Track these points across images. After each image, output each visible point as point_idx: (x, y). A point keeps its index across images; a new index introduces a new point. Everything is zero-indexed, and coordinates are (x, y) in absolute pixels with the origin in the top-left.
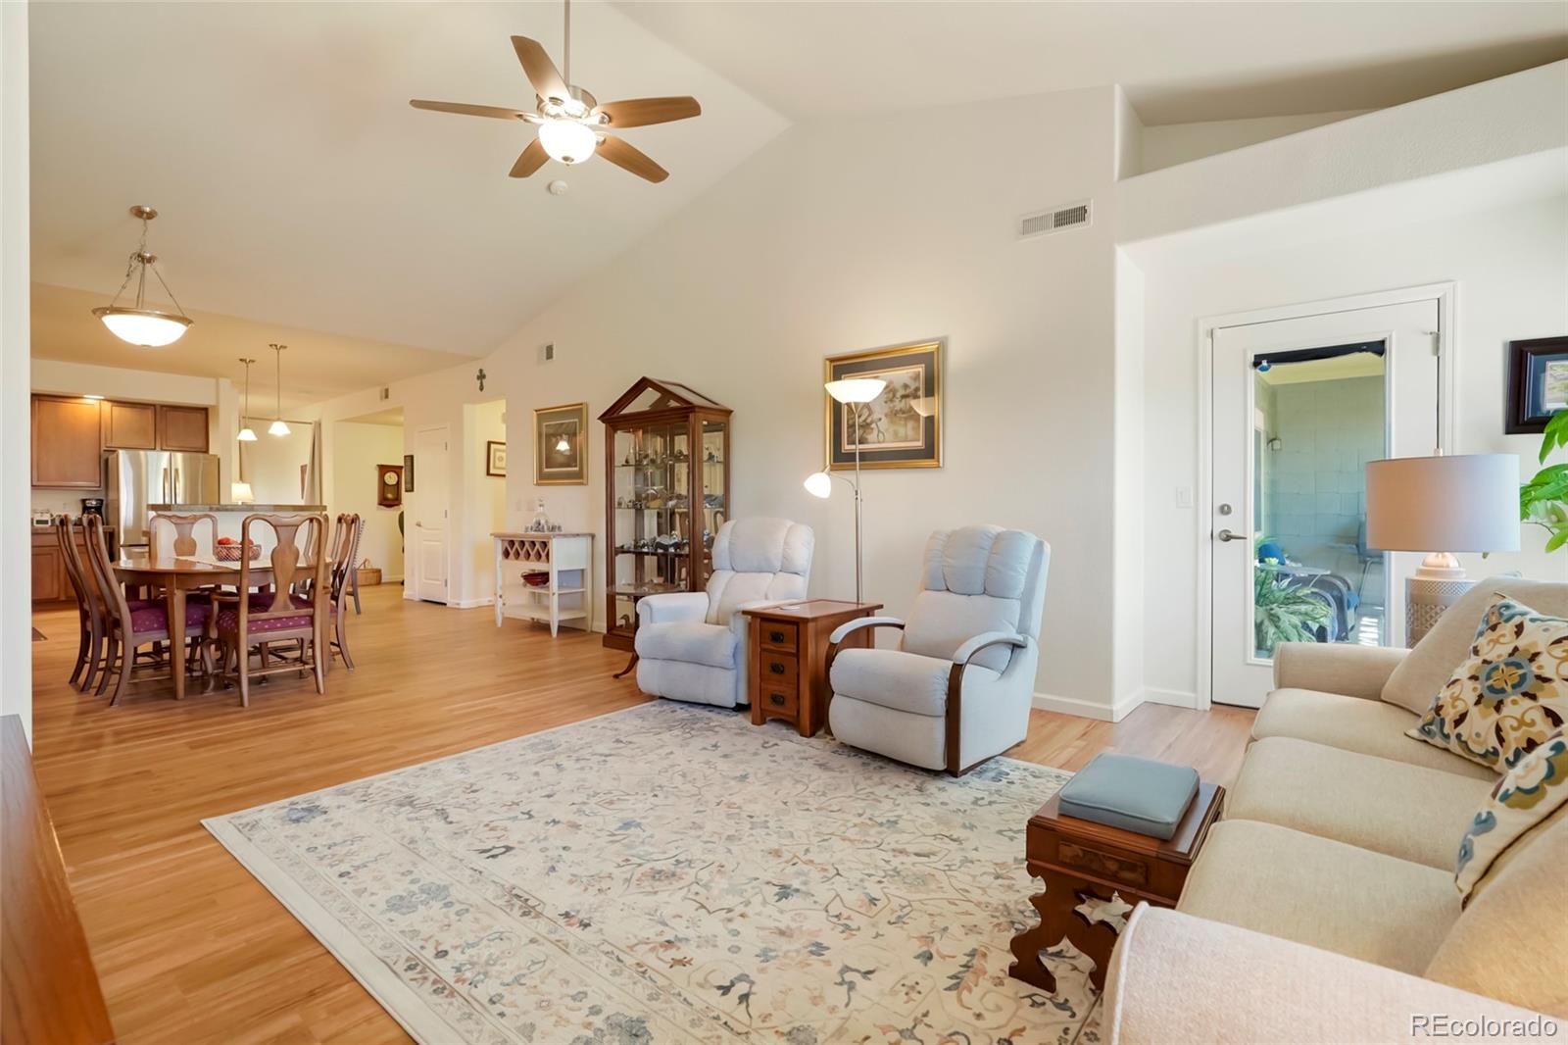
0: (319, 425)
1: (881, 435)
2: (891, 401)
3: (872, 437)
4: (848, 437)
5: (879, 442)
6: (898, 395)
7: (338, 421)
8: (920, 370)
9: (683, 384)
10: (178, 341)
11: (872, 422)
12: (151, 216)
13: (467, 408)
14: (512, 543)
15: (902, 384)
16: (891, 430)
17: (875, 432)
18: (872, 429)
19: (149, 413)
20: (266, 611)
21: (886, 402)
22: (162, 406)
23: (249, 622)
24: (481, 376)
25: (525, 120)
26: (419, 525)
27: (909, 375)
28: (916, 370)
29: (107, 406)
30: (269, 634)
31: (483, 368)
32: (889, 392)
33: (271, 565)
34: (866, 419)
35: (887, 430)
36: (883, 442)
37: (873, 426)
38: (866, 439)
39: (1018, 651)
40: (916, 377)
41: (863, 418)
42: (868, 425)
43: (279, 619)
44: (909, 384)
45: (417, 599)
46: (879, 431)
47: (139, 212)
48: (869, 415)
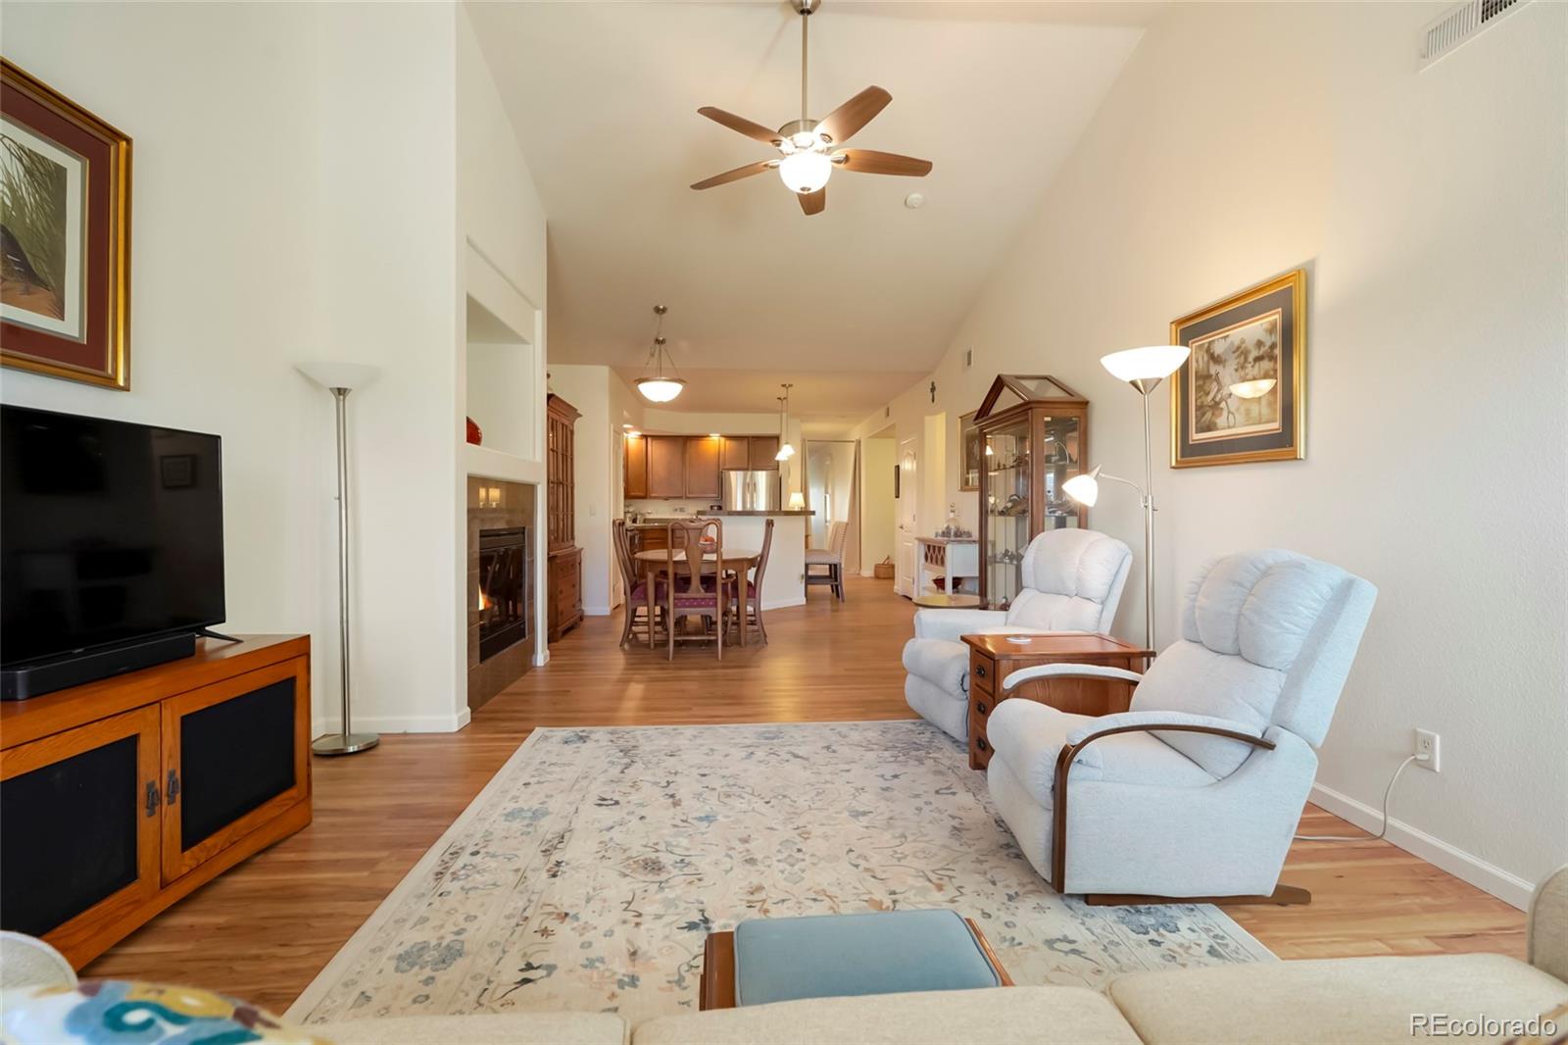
0: (859, 443)
1: (1231, 416)
2: (1243, 367)
3: (1221, 421)
4: (1197, 423)
5: (1229, 427)
6: (1251, 358)
7: (870, 437)
8: (1277, 316)
9: (1054, 375)
10: (679, 396)
11: (1222, 400)
12: (664, 310)
13: (927, 418)
14: (929, 546)
15: (1255, 342)
16: (1242, 409)
17: (1225, 413)
18: (1222, 409)
19: (745, 443)
20: (685, 592)
21: (1236, 370)
22: (753, 437)
23: (675, 599)
24: (933, 389)
25: (771, 167)
26: (902, 527)
27: (1265, 326)
28: (1274, 317)
29: (723, 439)
30: (688, 609)
31: (935, 381)
32: (1239, 356)
33: (685, 558)
34: (1215, 397)
35: (1238, 410)
36: (1234, 427)
37: (1223, 405)
38: (1215, 424)
39: (1259, 751)
40: (1271, 330)
41: (1212, 395)
42: (1217, 404)
43: (695, 599)
44: (1262, 339)
45: (900, 593)
46: (1229, 412)
47: (658, 310)
48: (1219, 390)
